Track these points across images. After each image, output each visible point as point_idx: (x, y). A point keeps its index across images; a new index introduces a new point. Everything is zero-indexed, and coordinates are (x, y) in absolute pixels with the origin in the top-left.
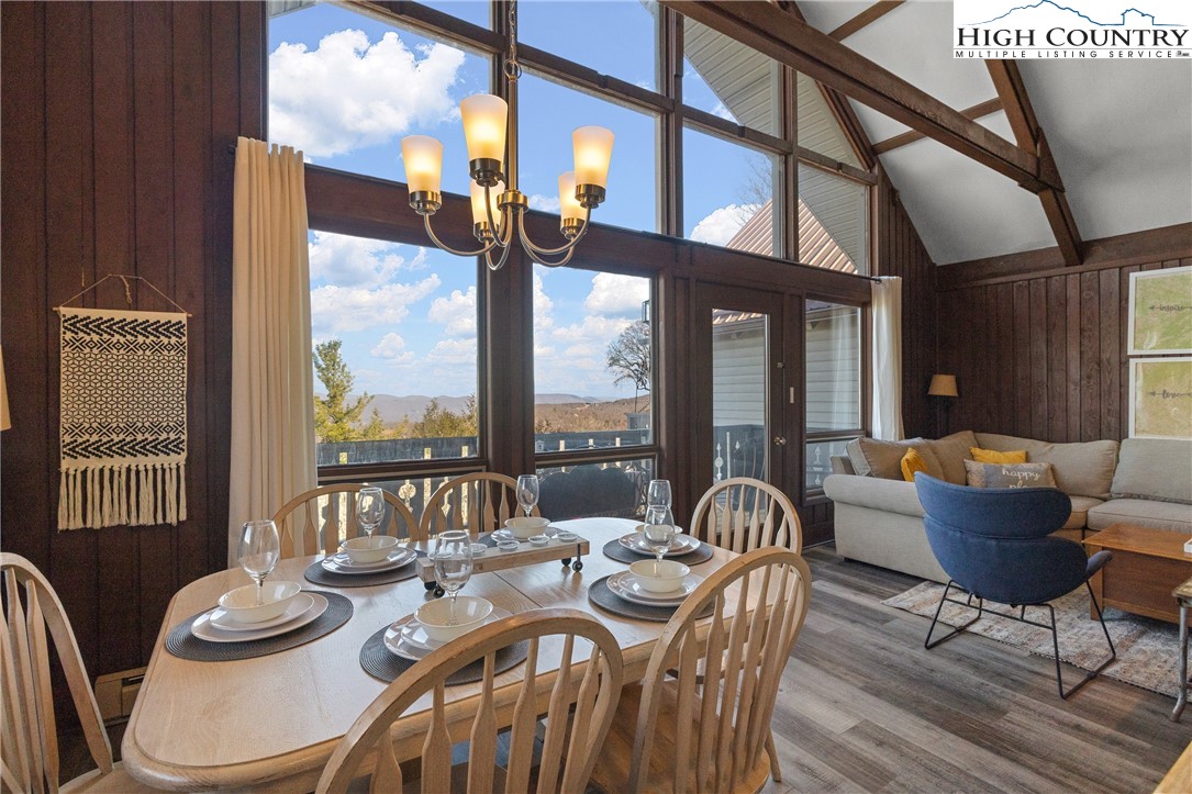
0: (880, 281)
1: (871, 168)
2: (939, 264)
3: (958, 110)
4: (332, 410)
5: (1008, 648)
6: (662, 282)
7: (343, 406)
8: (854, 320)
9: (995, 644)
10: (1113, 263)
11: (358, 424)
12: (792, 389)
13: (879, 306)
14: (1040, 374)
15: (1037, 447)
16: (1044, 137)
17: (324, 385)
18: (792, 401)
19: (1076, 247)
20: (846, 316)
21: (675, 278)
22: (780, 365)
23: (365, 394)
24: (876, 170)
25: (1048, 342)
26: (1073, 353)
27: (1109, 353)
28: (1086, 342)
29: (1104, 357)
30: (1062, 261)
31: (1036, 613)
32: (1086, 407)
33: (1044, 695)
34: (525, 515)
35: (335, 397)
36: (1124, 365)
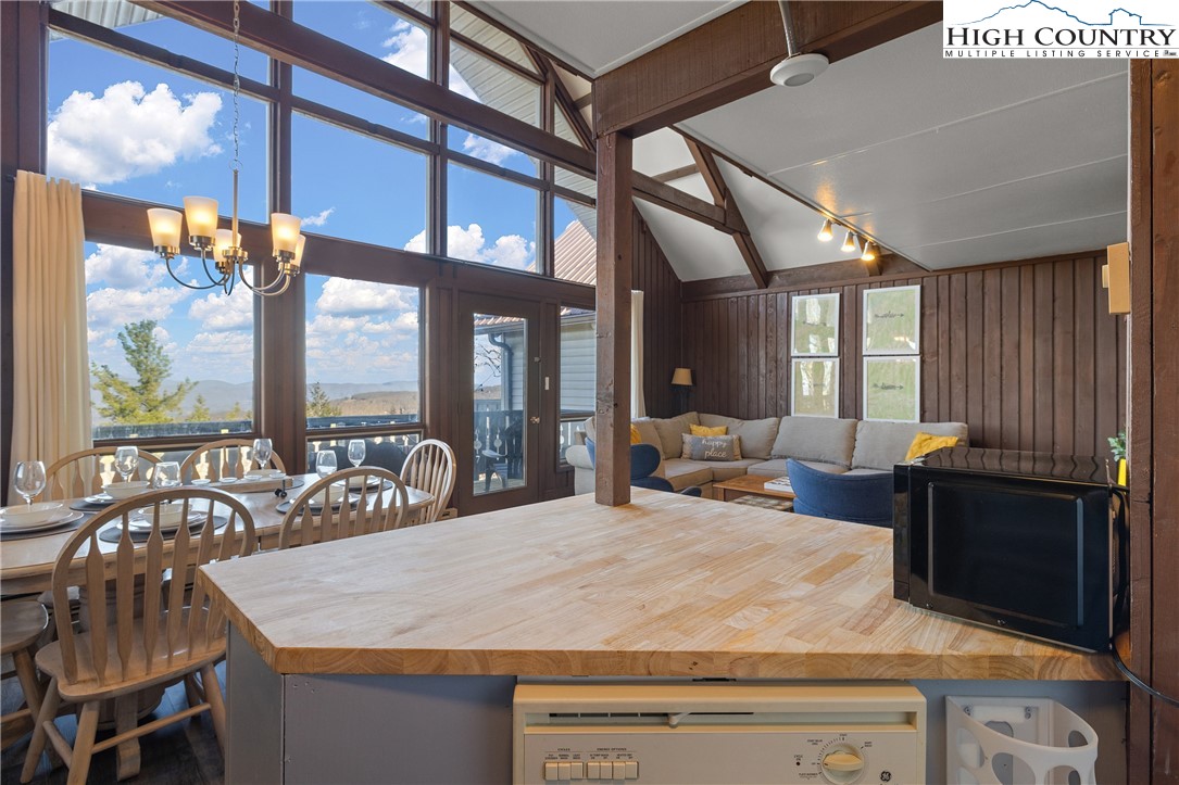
2: (683, 281)
3: (650, 175)
4: (143, 397)
6: (427, 291)
7: (159, 392)
10: (783, 289)
11: (177, 413)
12: (547, 379)
14: (743, 370)
15: (734, 423)
16: (730, 195)
17: (134, 369)
18: (547, 388)
19: (764, 276)
21: (438, 288)
22: (537, 359)
23: (187, 380)
25: (748, 345)
26: (762, 353)
27: (782, 355)
28: (769, 345)
29: (779, 357)
30: (754, 285)
32: (769, 393)
34: (260, 468)
35: (148, 382)
36: (789, 362)
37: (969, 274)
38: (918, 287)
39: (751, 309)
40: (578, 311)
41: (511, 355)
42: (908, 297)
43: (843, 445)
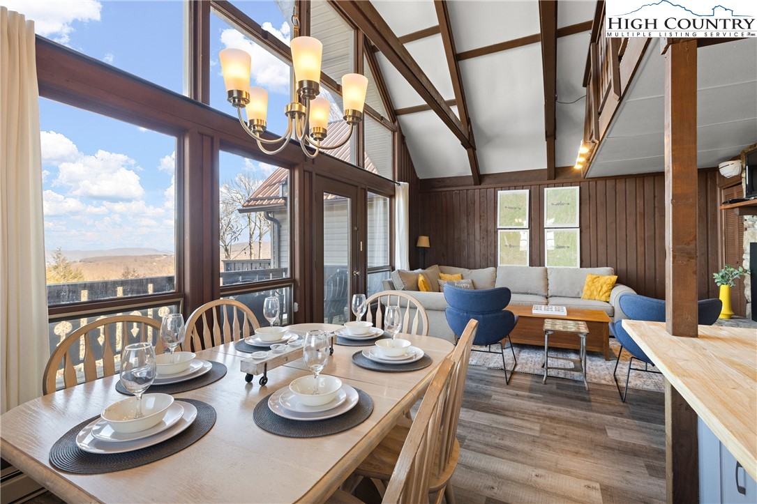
0: (399, 184)
1: (394, 122)
2: (420, 178)
5: (479, 368)
8: (385, 204)
9: (472, 367)
10: (491, 186)
12: (361, 243)
13: (399, 198)
14: (464, 237)
15: (465, 272)
16: (471, 123)
18: (362, 250)
19: (479, 177)
20: (381, 202)
21: (304, 171)
22: (355, 228)
24: (396, 124)
25: (468, 221)
26: (477, 226)
27: (490, 228)
28: (482, 221)
29: (489, 229)
30: (473, 183)
31: (494, 348)
32: (482, 252)
33: (500, 385)
36: (496, 232)
37: (607, 181)
38: (578, 187)
39: (469, 199)
40: (338, 197)
41: (280, 227)
42: (572, 193)
43: (542, 283)
